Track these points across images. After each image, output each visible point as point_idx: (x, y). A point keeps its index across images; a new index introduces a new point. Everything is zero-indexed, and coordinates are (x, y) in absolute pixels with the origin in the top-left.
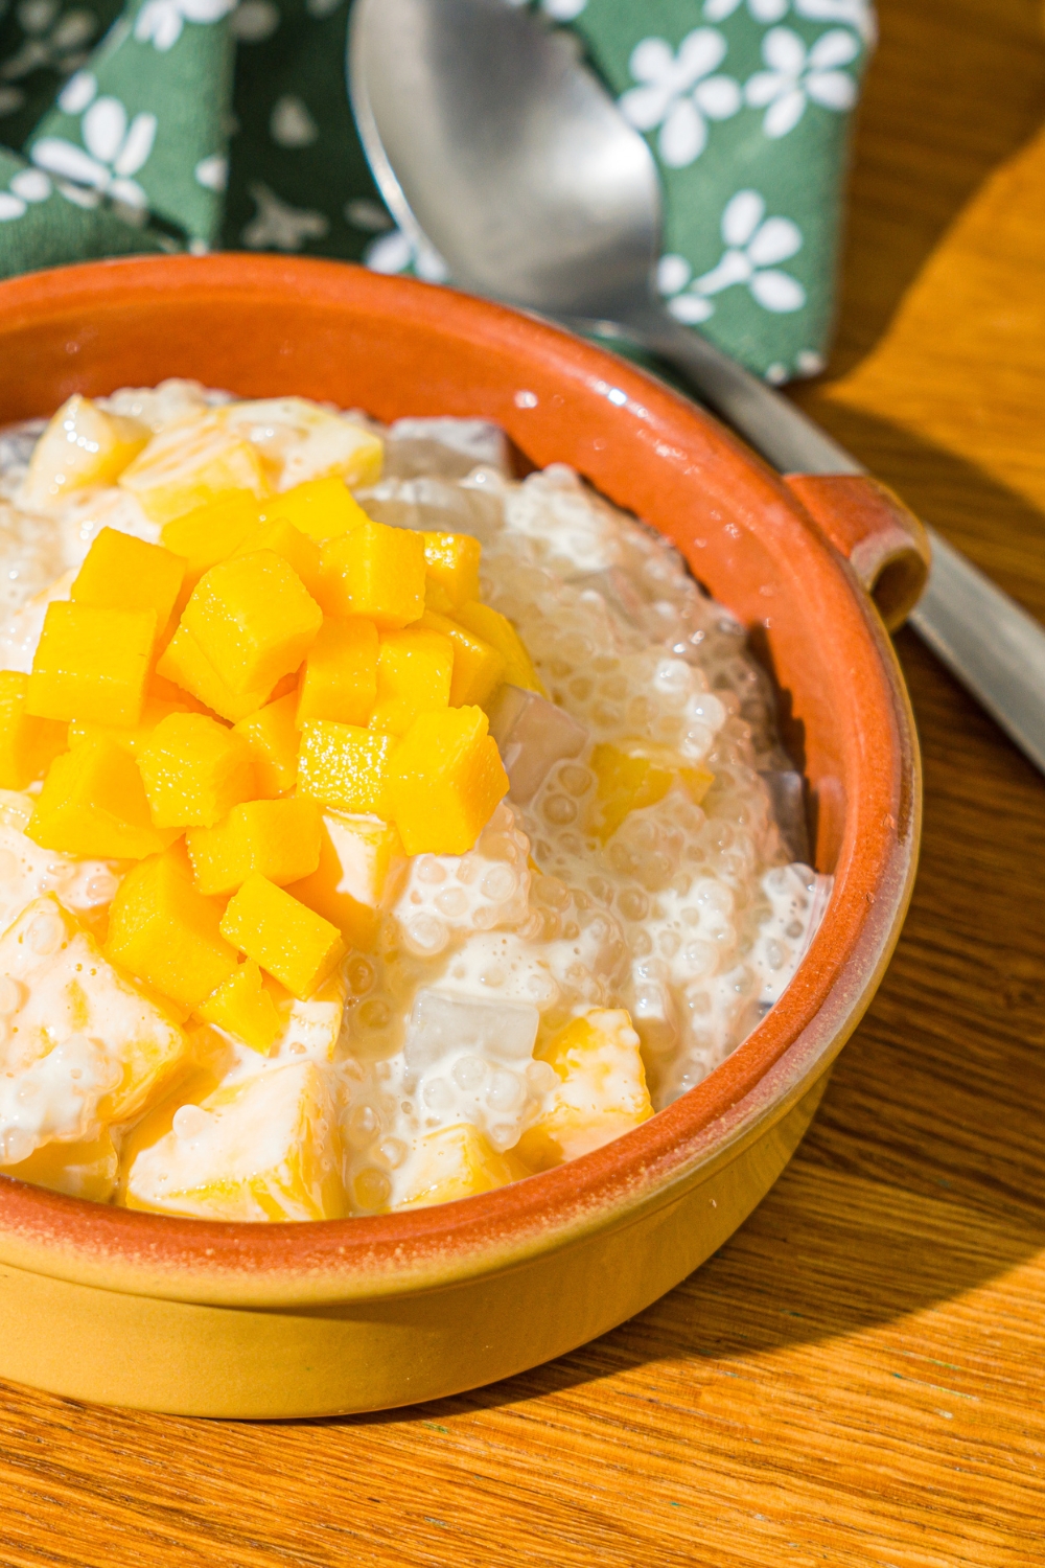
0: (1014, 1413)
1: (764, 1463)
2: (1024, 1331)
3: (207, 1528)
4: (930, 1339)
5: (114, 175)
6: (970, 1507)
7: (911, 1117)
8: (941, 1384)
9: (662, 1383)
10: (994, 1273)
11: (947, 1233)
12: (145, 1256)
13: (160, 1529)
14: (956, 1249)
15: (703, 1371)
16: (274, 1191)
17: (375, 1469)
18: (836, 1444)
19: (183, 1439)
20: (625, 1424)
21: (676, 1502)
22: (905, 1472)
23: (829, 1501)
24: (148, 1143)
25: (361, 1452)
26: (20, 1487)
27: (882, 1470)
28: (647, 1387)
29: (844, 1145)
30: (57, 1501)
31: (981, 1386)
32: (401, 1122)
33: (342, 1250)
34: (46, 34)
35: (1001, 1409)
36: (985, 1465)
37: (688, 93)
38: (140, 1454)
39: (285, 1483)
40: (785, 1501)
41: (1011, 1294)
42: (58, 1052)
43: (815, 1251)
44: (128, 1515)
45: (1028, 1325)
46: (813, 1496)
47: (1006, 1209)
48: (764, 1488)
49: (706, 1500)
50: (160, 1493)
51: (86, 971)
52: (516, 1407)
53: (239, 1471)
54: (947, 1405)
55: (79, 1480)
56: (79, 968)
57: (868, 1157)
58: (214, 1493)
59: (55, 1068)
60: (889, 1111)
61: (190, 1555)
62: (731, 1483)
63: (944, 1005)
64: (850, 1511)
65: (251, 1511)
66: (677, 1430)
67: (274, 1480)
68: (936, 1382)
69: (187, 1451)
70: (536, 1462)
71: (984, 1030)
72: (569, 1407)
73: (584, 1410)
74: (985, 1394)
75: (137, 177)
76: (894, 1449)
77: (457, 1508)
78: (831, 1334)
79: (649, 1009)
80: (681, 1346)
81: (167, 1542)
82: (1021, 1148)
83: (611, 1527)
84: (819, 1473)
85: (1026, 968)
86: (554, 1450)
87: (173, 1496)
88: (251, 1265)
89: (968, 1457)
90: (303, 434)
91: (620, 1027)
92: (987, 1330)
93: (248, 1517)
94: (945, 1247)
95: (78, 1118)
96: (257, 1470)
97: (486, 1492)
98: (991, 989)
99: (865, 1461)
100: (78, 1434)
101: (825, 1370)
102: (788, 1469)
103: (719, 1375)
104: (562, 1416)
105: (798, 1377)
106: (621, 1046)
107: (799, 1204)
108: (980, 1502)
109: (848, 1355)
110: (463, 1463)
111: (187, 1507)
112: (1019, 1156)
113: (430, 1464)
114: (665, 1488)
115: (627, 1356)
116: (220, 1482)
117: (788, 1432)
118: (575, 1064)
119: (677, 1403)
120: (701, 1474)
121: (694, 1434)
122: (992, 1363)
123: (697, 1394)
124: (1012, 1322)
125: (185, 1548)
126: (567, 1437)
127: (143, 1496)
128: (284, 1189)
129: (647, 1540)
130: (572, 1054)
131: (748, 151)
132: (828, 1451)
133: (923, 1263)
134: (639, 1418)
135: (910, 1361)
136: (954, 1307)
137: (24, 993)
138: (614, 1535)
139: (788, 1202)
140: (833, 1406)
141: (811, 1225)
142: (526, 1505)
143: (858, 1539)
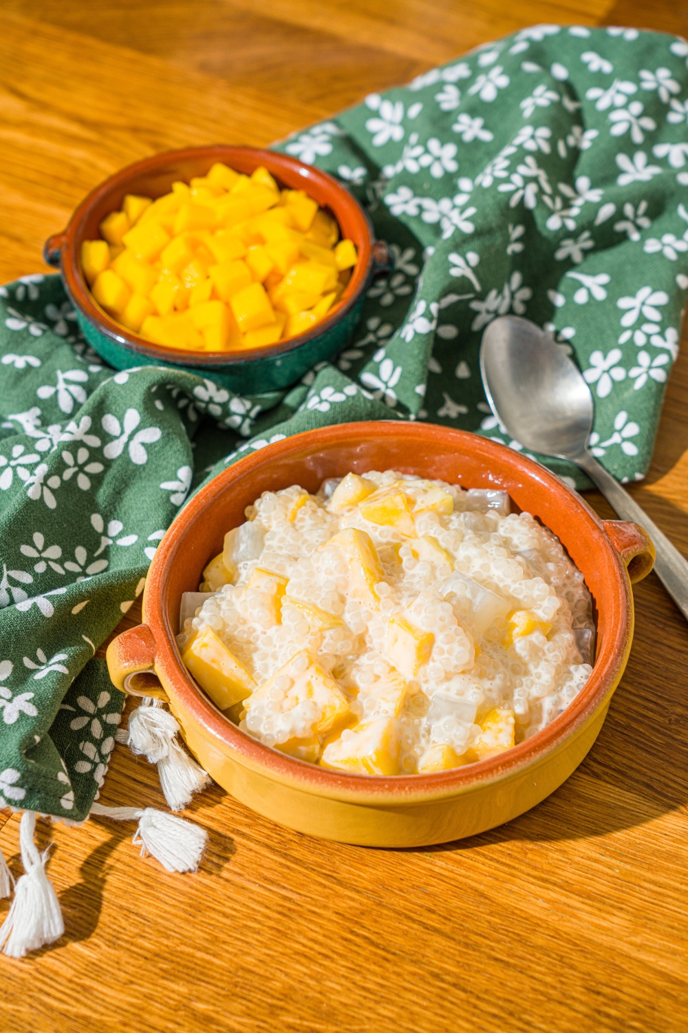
0: (642, 873)
1: (546, 881)
2: (652, 843)
3: (340, 883)
4: (616, 842)
5: (387, 387)
6: (619, 905)
7: (625, 761)
8: (617, 859)
9: (514, 848)
10: (645, 821)
11: (630, 804)
12: (317, 781)
13: (323, 881)
14: (633, 811)
15: (530, 845)
16: (370, 763)
17: (404, 868)
18: (574, 877)
19: (337, 850)
20: (498, 862)
21: (511, 891)
22: (598, 890)
23: (567, 897)
24: (332, 741)
25: (400, 861)
26: (276, 862)
27: (589, 888)
28: (509, 849)
29: (598, 768)
30: (288, 868)
31: (632, 861)
32: (423, 741)
33: (386, 786)
34: (375, 332)
35: (638, 871)
36: (628, 890)
37: (608, 371)
38: (321, 854)
39: (371, 870)
40: (553, 895)
41: (650, 829)
42: (300, 705)
43: (580, 806)
44: (313, 875)
45: (654, 841)
46: (562, 894)
47: (655, 798)
48: (545, 890)
49: (523, 892)
50: (325, 869)
51: (314, 679)
52: (460, 851)
53: (355, 864)
54: (618, 867)
55: (297, 861)
56: (312, 677)
57: (607, 774)
58: (345, 871)
59: (298, 710)
60: (617, 758)
61: (332, 892)
62: (533, 887)
63: (646, 721)
64: (574, 901)
65: (357, 878)
66: (517, 866)
67: (367, 868)
68: (616, 859)
69: (338, 855)
70: (463, 872)
71: (659, 731)
72: (479, 853)
73: (484, 855)
74: (633, 865)
75: (394, 388)
76: (595, 881)
77: (431, 885)
78: (580, 837)
79: (520, 710)
80: (524, 836)
81: (325, 887)
82: (664, 776)
83: (486, 898)
84: (566, 887)
85: (679, 710)
86: (469, 868)
87: (330, 870)
88: (354, 788)
89: (622, 887)
90: (425, 491)
91: (508, 716)
92: (638, 841)
93: (356, 881)
94: (628, 809)
95: (304, 729)
96: (362, 864)
97: (443, 881)
98: (665, 717)
99: (584, 884)
100: (300, 845)
101: (575, 850)
102: (555, 884)
103: (535, 848)
104: (476, 857)
105: (565, 851)
106: (507, 723)
107: (576, 788)
108: (623, 903)
109: (584, 845)
110: (436, 869)
111: (335, 875)
112: (663, 779)
113: (424, 868)
114: (508, 886)
115: (503, 837)
116: (348, 868)
117: (557, 871)
118: (489, 728)
119: (519, 856)
120: (522, 882)
121: (522, 868)
122: (637, 853)
123: (526, 854)
124: (648, 839)
125: (331, 889)
126: (476, 864)
127: (319, 869)
128: (373, 762)
129: (498, 904)
130: (489, 724)
131: (626, 395)
132: (571, 879)
133: (620, 815)
134: (504, 860)
135: (608, 850)
136: (627, 832)
137: (293, 683)
138: (486, 901)
139: (572, 787)
140: (576, 863)
141: (579, 796)
142: (456, 887)
143: (575, 912)
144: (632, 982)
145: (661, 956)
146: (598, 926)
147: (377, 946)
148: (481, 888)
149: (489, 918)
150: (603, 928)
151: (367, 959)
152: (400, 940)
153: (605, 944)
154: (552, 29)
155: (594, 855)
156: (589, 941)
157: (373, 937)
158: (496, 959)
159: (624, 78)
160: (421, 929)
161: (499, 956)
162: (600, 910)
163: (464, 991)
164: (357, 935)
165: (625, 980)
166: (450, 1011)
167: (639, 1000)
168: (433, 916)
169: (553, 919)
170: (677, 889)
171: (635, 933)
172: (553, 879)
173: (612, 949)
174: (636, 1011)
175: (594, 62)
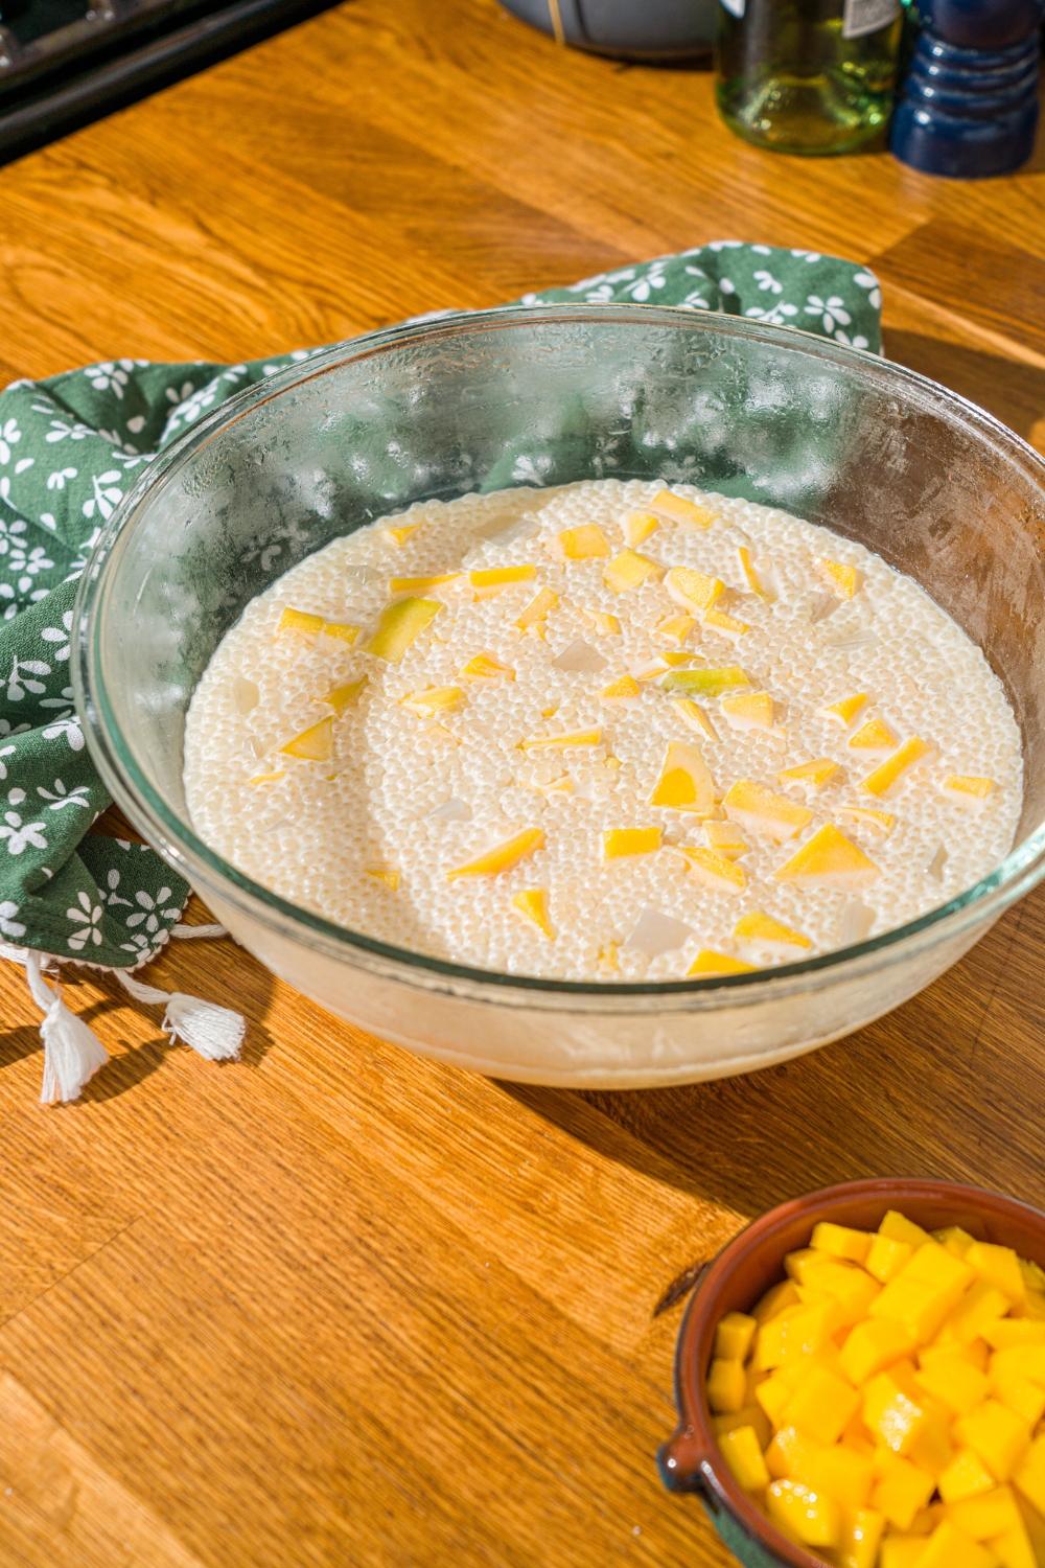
144: (410, 1222)
145: (454, 1204)
146: (402, 1160)
147: (164, 1123)
148: (299, 1094)
149: (292, 1124)
150: (407, 1163)
151: (147, 1133)
152: (190, 1124)
153: (401, 1178)
154: (734, 244)
155: (433, 1091)
156: (386, 1171)
157: (164, 1115)
158: (279, 1165)
159: (789, 301)
160: (218, 1118)
161: (284, 1163)
162: (412, 1145)
163: (232, 1186)
164: (149, 1108)
165: (404, 1217)
166: (207, 1202)
167: (409, 1239)
168: (236, 1110)
169: (358, 1143)
170: (504, 1145)
171: (438, 1175)
172: (379, 1103)
173: (405, 1185)
174: (400, 1250)
175: (765, 280)
